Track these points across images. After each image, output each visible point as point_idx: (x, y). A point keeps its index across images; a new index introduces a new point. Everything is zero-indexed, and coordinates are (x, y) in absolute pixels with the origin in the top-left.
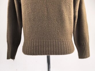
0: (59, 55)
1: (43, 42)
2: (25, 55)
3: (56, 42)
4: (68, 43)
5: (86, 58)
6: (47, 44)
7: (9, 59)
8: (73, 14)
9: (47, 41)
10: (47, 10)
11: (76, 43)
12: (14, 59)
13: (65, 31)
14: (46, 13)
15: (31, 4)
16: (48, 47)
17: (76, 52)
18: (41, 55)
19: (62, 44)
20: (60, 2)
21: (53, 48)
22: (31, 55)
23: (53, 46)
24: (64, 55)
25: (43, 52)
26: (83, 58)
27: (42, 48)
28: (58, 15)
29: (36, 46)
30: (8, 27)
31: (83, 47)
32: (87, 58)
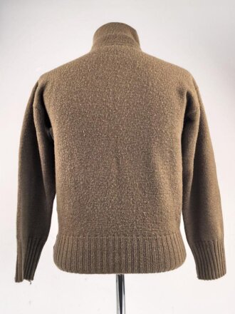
0: (146, 273)
1: (108, 240)
2: (62, 271)
3: (138, 240)
4: (170, 243)
5: (216, 278)
6: (117, 246)
7: (21, 281)
8: (181, 168)
9: (117, 238)
10: (118, 163)
11: (190, 238)
12: (33, 279)
13: (161, 213)
14: (114, 171)
15: (78, 148)
16: (120, 254)
17: (190, 262)
18: (103, 273)
19: (154, 245)
20: (148, 144)
21: (133, 256)
22: (77, 271)
23: (133, 251)
24: (158, 272)
25: (108, 265)
26: (212, 278)
27: (105, 256)
28: (142, 175)
29: (90, 252)
30: (19, 201)
31: (208, 249)
32: (219, 279)
